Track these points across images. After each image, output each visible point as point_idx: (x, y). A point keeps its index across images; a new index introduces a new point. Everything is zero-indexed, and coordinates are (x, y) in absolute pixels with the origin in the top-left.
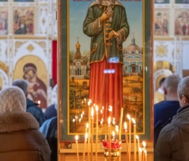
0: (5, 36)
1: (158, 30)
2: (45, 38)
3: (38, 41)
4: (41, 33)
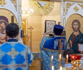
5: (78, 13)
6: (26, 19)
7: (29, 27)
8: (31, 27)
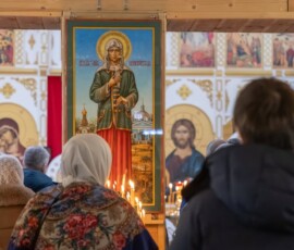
1: (242, 57)
2: (35, 73)
3: (21, 77)
4: (28, 63)
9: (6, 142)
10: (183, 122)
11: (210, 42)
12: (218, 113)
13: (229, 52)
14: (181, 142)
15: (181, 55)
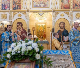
0: (9, 10)
1: (77, 6)
3: (23, 12)
4: (24, 9)
5: (63, 17)
6: (46, 23)
7: (48, 27)
8: (49, 27)
9: (20, 28)
10: (62, 22)
11: (68, 3)
12: (71, 20)
13: (73, 5)
14: (62, 27)
15: (61, 6)
